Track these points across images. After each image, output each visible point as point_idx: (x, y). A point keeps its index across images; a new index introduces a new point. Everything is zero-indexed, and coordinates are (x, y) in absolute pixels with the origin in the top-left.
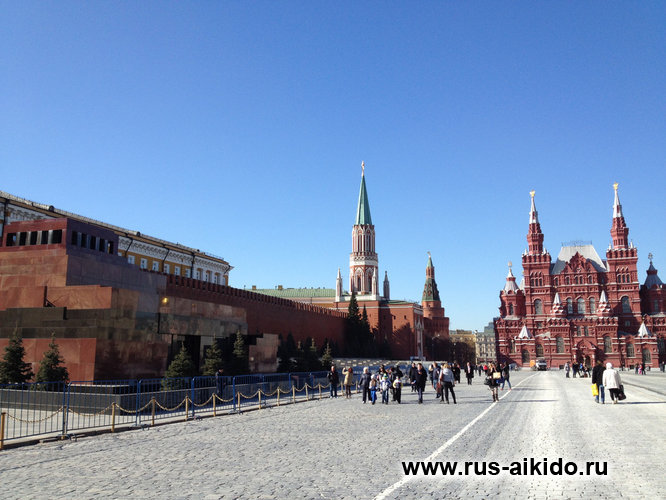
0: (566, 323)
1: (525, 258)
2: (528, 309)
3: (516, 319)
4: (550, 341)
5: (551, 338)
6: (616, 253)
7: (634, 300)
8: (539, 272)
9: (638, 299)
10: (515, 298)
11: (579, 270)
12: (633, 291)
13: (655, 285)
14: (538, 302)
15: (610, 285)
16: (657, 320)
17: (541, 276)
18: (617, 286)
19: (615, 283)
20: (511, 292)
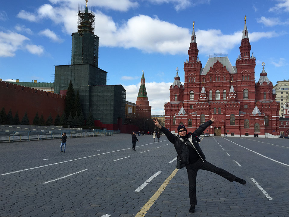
0: (207, 105)
1: (185, 64)
2: (185, 97)
3: (178, 103)
4: (196, 117)
5: (198, 115)
6: (242, 61)
7: (251, 91)
8: (193, 73)
9: (253, 91)
10: (178, 90)
11: (218, 72)
12: (251, 86)
13: (265, 82)
14: (192, 92)
15: (237, 82)
16: (264, 105)
17: (195, 76)
18: (241, 83)
19: (240, 81)
20: (176, 86)
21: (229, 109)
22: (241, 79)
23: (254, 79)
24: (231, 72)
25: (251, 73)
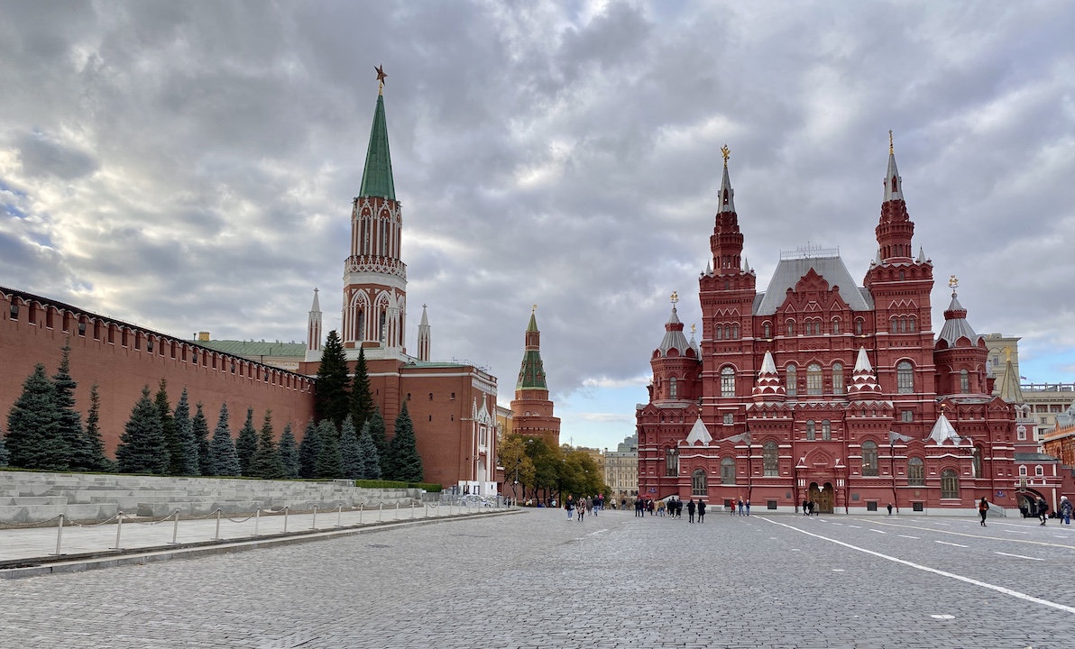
0: (784, 413)
1: (704, 280)
2: (707, 386)
3: (682, 405)
4: (750, 451)
5: (753, 443)
6: (891, 271)
7: (922, 368)
8: (732, 310)
9: (929, 365)
10: (681, 364)
11: (813, 305)
12: (921, 350)
13: (964, 339)
14: (728, 371)
15: (874, 337)
16: (968, 410)
17: (737, 319)
18: (890, 340)
19: (886, 333)
20: (673, 353)
21: (857, 424)
22: (888, 330)
23: (929, 327)
24: (856, 308)
25: (919, 309)
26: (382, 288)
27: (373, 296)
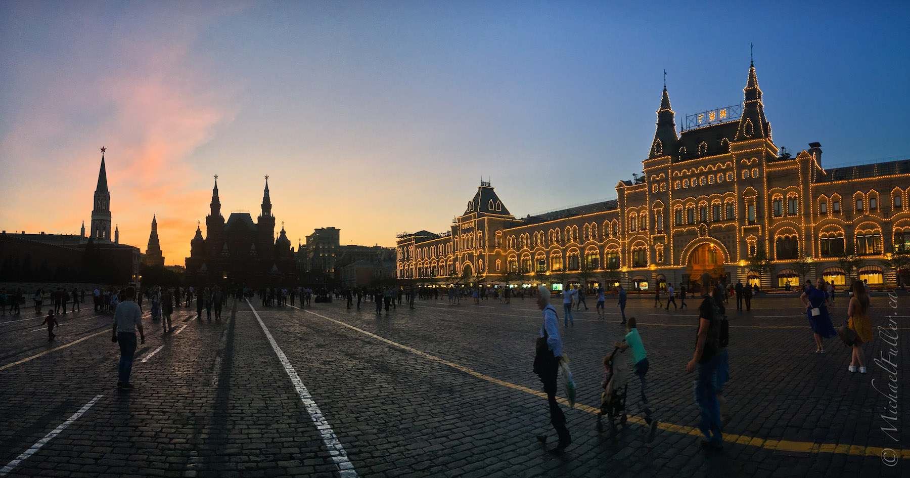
1: (207, 218)
3: (199, 258)
6: (264, 218)
8: (216, 228)
9: (273, 248)
10: (200, 244)
11: (240, 228)
12: (271, 243)
13: (284, 240)
15: (257, 239)
16: (282, 262)
17: (218, 231)
18: (261, 240)
20: (197, 241)
22: (262, 237)
23: (274, 237)
25: (271, 231)
26: (104, 220)
27: (101, 223)
